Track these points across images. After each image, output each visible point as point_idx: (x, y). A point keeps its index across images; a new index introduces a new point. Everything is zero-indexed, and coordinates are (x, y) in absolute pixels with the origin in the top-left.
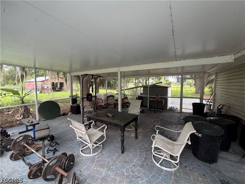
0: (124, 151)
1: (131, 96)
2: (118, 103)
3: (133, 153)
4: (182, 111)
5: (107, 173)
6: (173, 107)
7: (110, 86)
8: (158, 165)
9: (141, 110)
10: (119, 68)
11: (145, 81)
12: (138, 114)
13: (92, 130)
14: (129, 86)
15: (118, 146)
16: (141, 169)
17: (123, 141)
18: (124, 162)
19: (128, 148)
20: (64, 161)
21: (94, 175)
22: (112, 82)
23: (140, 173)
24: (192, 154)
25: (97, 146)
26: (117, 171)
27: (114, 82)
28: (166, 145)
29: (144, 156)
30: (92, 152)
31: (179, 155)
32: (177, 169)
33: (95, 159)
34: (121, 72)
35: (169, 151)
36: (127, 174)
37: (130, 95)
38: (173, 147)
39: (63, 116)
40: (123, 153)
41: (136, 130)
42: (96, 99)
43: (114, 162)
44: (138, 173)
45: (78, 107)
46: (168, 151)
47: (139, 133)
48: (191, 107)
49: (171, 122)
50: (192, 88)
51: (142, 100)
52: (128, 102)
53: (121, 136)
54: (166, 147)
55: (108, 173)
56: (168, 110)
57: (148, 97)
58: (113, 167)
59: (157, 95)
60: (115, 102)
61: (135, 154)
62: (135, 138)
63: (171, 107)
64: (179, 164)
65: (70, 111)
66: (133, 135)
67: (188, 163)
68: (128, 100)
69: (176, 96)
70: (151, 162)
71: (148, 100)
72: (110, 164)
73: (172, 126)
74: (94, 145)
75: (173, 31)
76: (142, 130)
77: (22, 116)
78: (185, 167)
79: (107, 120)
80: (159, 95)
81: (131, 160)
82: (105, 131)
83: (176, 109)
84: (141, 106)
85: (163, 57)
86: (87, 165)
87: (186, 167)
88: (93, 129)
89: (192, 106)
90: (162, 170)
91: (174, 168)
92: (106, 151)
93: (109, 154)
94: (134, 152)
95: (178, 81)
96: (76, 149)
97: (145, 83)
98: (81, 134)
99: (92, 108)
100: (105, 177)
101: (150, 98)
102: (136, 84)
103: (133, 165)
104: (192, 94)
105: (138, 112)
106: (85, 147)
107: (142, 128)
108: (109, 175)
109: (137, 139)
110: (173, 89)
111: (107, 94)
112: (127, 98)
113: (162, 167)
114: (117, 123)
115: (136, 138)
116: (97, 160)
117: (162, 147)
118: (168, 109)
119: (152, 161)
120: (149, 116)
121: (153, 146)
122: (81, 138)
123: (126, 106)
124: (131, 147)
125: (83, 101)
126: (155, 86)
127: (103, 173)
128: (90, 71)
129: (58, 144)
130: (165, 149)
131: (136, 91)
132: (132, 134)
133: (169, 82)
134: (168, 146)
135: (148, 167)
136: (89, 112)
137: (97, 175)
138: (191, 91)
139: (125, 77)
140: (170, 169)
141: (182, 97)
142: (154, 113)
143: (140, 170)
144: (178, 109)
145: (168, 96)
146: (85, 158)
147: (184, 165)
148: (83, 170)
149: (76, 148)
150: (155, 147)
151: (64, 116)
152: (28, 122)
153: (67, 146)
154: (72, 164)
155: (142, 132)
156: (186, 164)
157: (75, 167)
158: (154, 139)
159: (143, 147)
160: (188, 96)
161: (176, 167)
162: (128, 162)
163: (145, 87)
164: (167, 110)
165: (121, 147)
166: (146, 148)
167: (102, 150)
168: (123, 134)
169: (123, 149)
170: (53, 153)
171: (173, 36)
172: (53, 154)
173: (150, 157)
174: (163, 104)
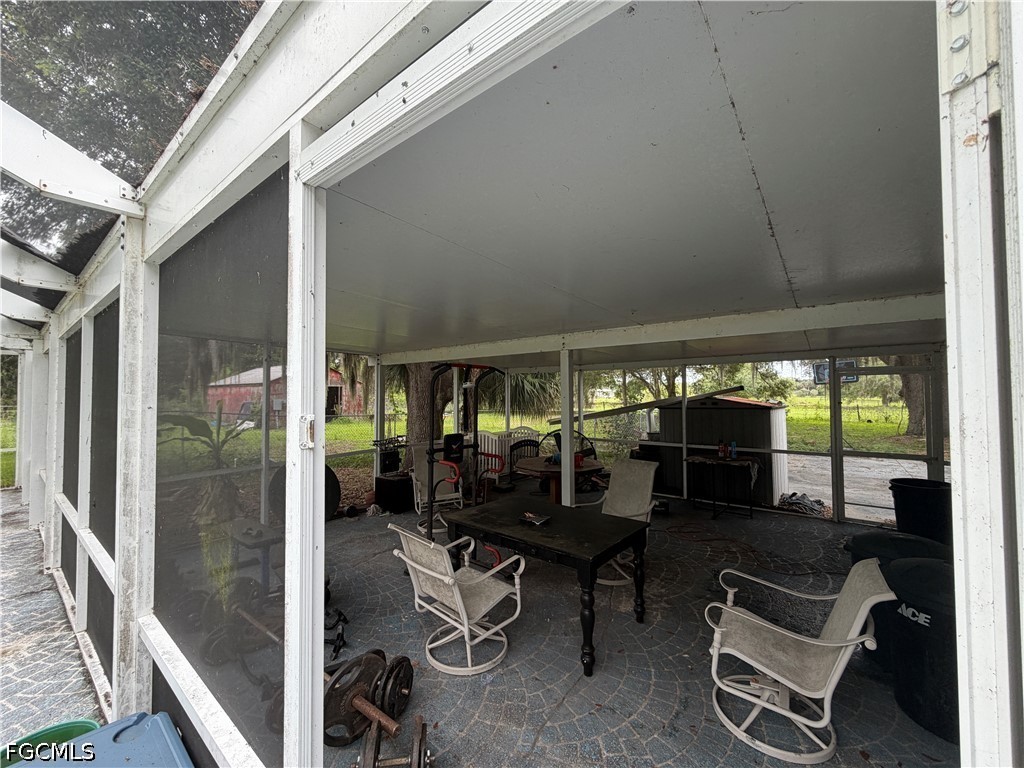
0: (594, 668)
1: (606, 444)
2: (560, 472)
3: (631, 676)
4: (847, 516)
5: (534, 744)
6: (799, 494)
7: (522, 403)
8: (740, 733)
9: (657, 503)
10: (565, 335)
11: (664, 377)
12: (642, 519)
13: (468, 574)
14: (595, 399)
15: (567, 644)
16: (668, 743)
17: (588, 625)
18: (598, 710)
19: (610, 657)
20: (379, 679)
21: (485, 745)
22: (528, 387)
23: (666, 759)
24: (896, 705)
25: (486, 639)
26: (570, 740)
27: (537, 384)
28: (772, 650)
29: (678, 693)
30: (472, 661)
31: (826, 694)
32: (823, 757)
33: (485, 687)
34: (571, 352)
35: (784, 676)
36: (611, 755)
37: (604, 440)
38: (803, 662)
39: (348, 519)
40: (589, 672)
41: (639, 584)
42: (476, 454)
43: (558, 706)
44: (655, 755)
45: (406, 485)
46: (779, 673)
47: (649, 598)
48: (888, 499)
49: (791, 559)
50: (895, 406)
51: (657, 464)
52: (600, 470)
53: (583, 601)
54: (770, 657)
55: (538, 744)
56: (778, 508)
57: (682, 448)
58: (556, 725)
59: (721, 442)
60: (546, 466)
61: (639, 682)
62: (634, 619)
63: (791, 493)
64: (833, 741)
65: (374, 500)
66: (627, 606)
67: (877, 742)
68: (595, 459)
69: (813, 444)
70: (711, 721)
71: (685, 463)
72: (541, 710)
73: (796, 577)
74: (477, 630)
75: (770, 224)
76: (662, 588)
77: (213, 510)
78: (860, 756)
79: (525, 538)
80: (734, 443)
81: (623, 704)
82: (517, 580)
83: (817, 507)
84: (655, 489)
85: (742, 298)
86: (454, 704)
87: (865, 755)
88: (473, 570)
89: (891, 492)
90: (757, 757)
91: (810, 752)
92: (523, 661)
93: (536, 674)
94: (634, 675)
95: (820, 380)
96: (411, 643)
97: (667, 388)
98: (433, 586)
99: (457, 490)
100: (527, 755)
101: (691, 452)
102: (626, 394)
103: (635, 725)
104: (896, 438)
105: (641, 512)
106: (442, 638)
107: (662, 580)
108: (543, 750)
109: (642, 625)
110: (796, 414)
111: (510, 435)
112: (592, 452)
113: (757, 742)
114: (564, 550)
115: (640, 619)
116: (491, 692)
117: (751, 657)
118: (776, 502)
119: (711, 717)
120: (689, 530)
121: (714, 652)
122: (430, 600)
123: (589, 488)
124: (619, 652)
125: (431, 462)
126: (713, 404)
127: (520, 743)
128: (452, 349)
129: (346, 621)
130: (767, 666)
131: (631, 423)
132: (620, 602)
133: (777, 381)
134: (780, 656)
135: (696, 738)
136: (442, 505)
137: (497, 745)
138: (890, 425)
139: (582, 367)
140: (793, 754)
141: (837, 453)
142: (714, 518)
143: (663, 745)
144: (826, 504)
145: (774, 447)
146: (445, 681)
147: (860, 747)
148: (445, 724)
149: (411, 640)
150: (722, 656)
151: (352, 519)
152: (247, 534)
153: (376, 632)
154: (404, 694)
155: (661, 596)
156: (867, 744)
157: (415, 708)
158: (717, 623)
159: (670, 658)
160: (877, 448)
161: (822, 749)
162: (613, 710)
163: (669, 409)
164: (774, 508)
165: (583, 649)
166: (682, 660)
167: (506, 657)
168: (591, 595)
169: (591, 655)
170: (334, 651)
171: (773, 236)
172: (331, 656)
173: (703, 699)
174: (754, 481)
